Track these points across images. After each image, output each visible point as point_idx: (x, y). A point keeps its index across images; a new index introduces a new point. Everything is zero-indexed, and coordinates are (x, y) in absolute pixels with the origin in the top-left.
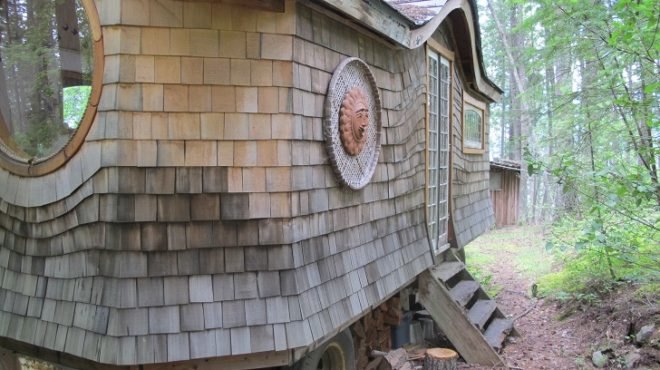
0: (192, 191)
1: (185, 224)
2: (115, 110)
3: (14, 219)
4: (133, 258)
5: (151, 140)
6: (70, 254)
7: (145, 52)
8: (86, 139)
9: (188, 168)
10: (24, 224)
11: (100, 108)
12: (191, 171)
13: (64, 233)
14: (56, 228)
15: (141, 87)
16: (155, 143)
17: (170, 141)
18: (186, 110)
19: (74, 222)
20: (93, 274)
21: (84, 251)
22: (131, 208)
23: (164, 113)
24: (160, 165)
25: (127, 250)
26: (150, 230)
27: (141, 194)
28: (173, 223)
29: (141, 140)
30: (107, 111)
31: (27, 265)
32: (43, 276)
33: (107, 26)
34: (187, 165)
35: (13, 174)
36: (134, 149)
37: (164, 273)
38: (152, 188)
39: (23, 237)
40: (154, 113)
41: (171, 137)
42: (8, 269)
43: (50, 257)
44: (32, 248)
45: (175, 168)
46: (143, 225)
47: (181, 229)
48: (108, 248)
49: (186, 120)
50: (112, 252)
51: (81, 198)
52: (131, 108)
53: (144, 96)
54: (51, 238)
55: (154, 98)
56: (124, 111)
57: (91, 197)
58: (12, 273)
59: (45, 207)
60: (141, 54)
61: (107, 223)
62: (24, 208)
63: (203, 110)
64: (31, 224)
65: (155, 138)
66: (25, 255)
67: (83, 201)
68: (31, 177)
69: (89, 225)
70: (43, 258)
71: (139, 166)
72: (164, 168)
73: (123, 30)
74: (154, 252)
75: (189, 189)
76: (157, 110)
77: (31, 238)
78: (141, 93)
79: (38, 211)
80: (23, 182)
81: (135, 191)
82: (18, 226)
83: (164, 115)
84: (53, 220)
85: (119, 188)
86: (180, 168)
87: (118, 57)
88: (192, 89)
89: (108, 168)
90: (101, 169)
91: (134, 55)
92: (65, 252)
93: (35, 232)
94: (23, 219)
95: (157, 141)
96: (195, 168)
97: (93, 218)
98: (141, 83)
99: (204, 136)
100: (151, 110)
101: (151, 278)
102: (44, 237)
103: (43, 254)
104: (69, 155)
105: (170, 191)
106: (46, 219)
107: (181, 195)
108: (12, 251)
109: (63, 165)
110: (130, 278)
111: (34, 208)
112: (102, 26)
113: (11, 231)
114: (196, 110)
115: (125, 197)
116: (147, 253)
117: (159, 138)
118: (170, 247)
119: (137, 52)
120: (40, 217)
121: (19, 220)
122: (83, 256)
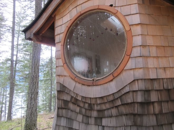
0: (169, 88)
1: (167, 102)
2: (140, 56)
3: (85, 103)
4: (151, 117)
5: (154, 68)
6: (116, 116)
7: (149, 34)
8: (124, 69)
9: (167, 79)
10: (90, 105)
11: (131, 56)
12: (168, 79)
13: (113, 108)
14: (108, 106)
15: (149, 47)
16: (155, 69)
17: (160, 68)
18: (164, 56)
19: (119, 103)
20: (130, 125)
21: (124, 115)
22: (149, 96)
23: (157, 57)
24: (158, 78)
25: (149, 114)
26: (156, 105)
27: (152, 90)
28: (164, 101)
29: (151, 68)
30: (135, 57)
31: (92, 121)
32: (101, 125)
33: (132, 25)
34: (166, 78)
35: (84, 85)
36: (149, 71)
37: (163, 123)
38: (156, 88)
39: (90, 110)
40: (154, 57)
41: (160, 67)
42: (82, 122)
43: (105, 117)
44: (95, 114)
45: (163, 79)
46: (153, 103)
47: (166, 104)
48: (139, 113)
49: (164, 60)
50: (141, 115)
51: (123, 93)
52: (147, 55)
53: (150, 51)
54: (105, 110)
55: (154, 51)
56: (144, 57)
57: (128, 92)
58: (84, 124)
59: (102, 98)
60: (148, 35)
61: (137, 103)
62: (91, 98)
63: (169, 56)
64: (94, 104)
65: (155, 67)
66: (91, 117)
67: (124, 94)
68: (94, 85)
69: (127, 104)
70: (101, 118)
71: (151, 78)
72: (159, 79)
73: (141, 26)
74: (158, 114)
75: (168, 87)
76: (155, 56)
77: (94, 110)
78: (149, 49)
79: (98, 99)
80: (90, 88)
81: (150, 89)
82: (87, 106)
83: (157, 58)
84: (106, 103)
85: (145, 88)
86: (164, 78)
87: (140, 36)
88: (165, 48)
89: (137, 80)
90: (134, 80)
91: (145, 35)
92: (113, 115)
93: (96, 108)
94: (90, 103)
95: (156, 68)
96: (169, 78)
97: (129, 101)
98: (149, 46)
99: (171, 66)
100: (153, 56)
101: (158, 125)
102: (101, 109)
103: (101, 116)
104: (115, 76)
105: (162, 88)
106: (103, 102)
107: (166, 90)
108: (83, 115)
109: (112, 80)
110: (151, 126)
111: (96, 98)
112: (130, 25)
113: (84, 107)
114: (168, 56)
115: (147, 92)
116: (156, 115)
117: (156, 67)
118: (164, 112)
119: (147, 34)
120: (99, 102)
121: (87, 103)
122: (124, 117)
